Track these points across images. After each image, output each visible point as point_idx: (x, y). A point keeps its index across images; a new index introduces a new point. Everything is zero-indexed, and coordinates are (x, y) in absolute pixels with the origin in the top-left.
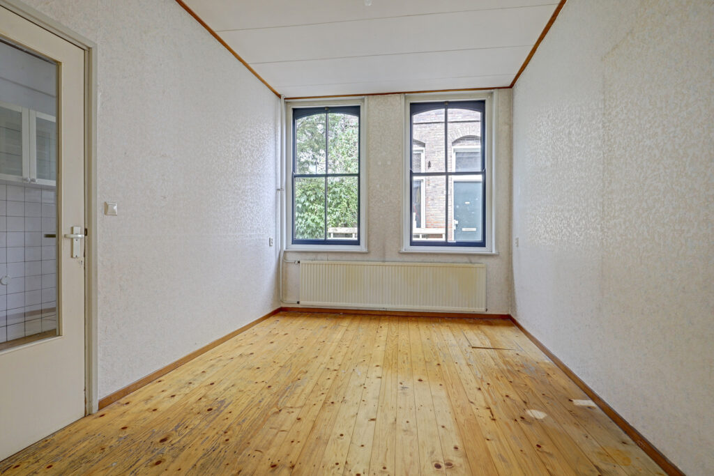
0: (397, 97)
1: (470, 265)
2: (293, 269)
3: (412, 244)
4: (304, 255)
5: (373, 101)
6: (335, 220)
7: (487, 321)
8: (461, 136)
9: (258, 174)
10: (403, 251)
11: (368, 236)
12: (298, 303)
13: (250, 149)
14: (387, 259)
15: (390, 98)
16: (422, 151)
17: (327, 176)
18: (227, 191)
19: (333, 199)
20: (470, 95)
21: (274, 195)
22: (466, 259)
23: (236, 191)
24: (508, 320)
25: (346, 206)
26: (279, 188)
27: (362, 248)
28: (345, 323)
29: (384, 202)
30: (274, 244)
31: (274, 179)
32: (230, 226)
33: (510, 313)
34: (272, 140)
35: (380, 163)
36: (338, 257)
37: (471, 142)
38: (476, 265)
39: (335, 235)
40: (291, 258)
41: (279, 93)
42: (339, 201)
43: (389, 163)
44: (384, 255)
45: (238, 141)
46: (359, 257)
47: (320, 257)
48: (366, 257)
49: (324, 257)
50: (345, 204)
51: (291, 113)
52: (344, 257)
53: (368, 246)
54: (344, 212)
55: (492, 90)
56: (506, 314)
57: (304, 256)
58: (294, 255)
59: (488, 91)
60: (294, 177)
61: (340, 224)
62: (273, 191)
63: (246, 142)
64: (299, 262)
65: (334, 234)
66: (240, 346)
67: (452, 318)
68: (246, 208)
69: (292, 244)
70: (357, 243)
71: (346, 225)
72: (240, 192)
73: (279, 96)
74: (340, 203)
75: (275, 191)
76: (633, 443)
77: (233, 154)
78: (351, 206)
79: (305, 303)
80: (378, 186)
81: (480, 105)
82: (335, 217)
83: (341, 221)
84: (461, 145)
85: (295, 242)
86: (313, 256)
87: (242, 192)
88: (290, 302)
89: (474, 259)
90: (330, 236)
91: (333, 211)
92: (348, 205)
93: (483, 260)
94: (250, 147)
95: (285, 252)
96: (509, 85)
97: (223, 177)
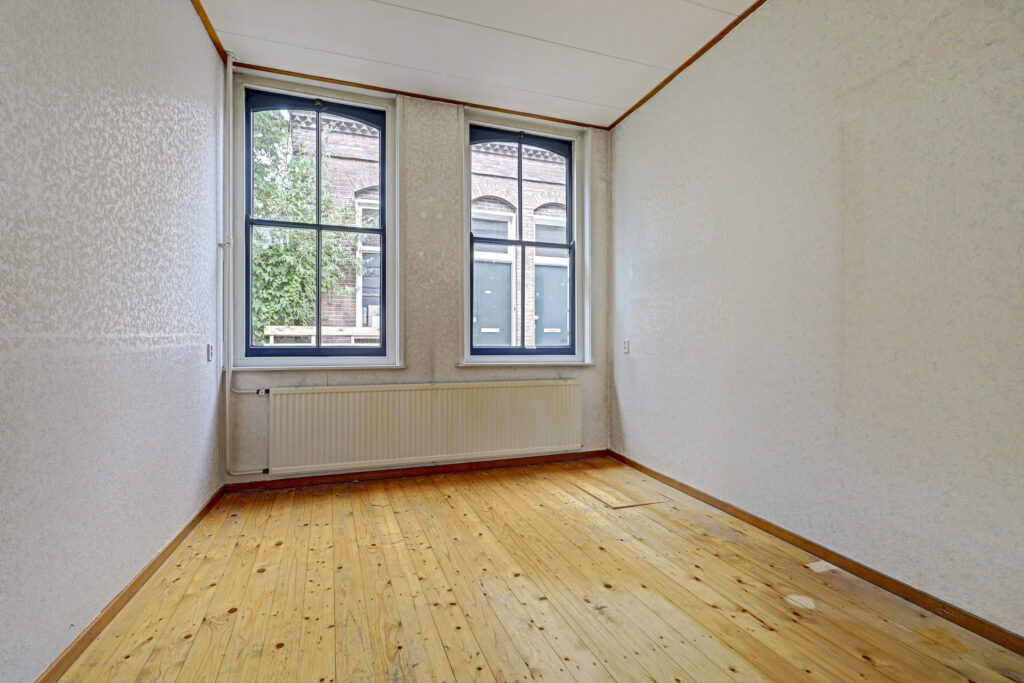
0: (453, 108)
1: (561, 382)
2: (252, 407)
3: (475, 351)
4: (277, 376)
5: (411, 108)
6: (277, 312)
7: (588, 464)
8: (481, 195)
9: (190, 206)
11: (405, 339)
12: (266, 471)
13: (176, 147)
14: (437, 379)
15: (443, 108)
18: (138, 232)
19: (275, 276)
20: (556, 130)
21: (214, 256)
22: (553, 373)
23: (153, 236)
24: (610, 458)
25: (300, 289)
26: (221, 242)
28: (379, 499)
29: (432, 281)
30: (213, 359)
31: (214, 222)
32: (142, 315)
33: (609, 447)
34: (211, 139)
35: (424, 215)
36: (346, 378)
37: (492, 205)
38: (569, 382)
39: (277, 338)
40: (247, 384)
41: (226, 47)
42: (285, 280)
43: (439, 216)
44: (432, 371)
45: (158, 121)
46: (389, 377)
47: (310, 379)
48: (401, 377)
49: (320, 379)
50: (298, 285)
51: (243, 96)
52: (360, 378)
53: (405, 356)
54: (296, 298)
55: (585, 128)
56: (604, 448)
57: (277, 379)
58: (256, 377)
59: (580, 128)
60: (250, 223)
61: (287, 320)
62: (212, 246)
63: (171, 130)
64: (267, 391)
65: (275, 337)
66: (184, 597)
67: (538, 464)
68: (171, 277)
69: (246, 356)
71: (298, 323)
72: (161, 238)
73: (223, 55)
74: (287, 284)
75: (215, 246)
76: (933, 614)
77: (148, 147)
78: (307, 288)
79: (280, 470)
80: (421, 254)
81: (564, 148)
82: (278, 307)
83: (288, 315)
84: (480, 208)
85: (251, 352)
86: (297, 379)
87: (164, 242)
88: (248, 470)
89: (565, 373)
90: (268, 341)
91: (274, 297)
92: (303, 286)
93: (576, 374)
94: (177, 143)
95: (234, 373)
96: (607, 125)
97: (129, 197)
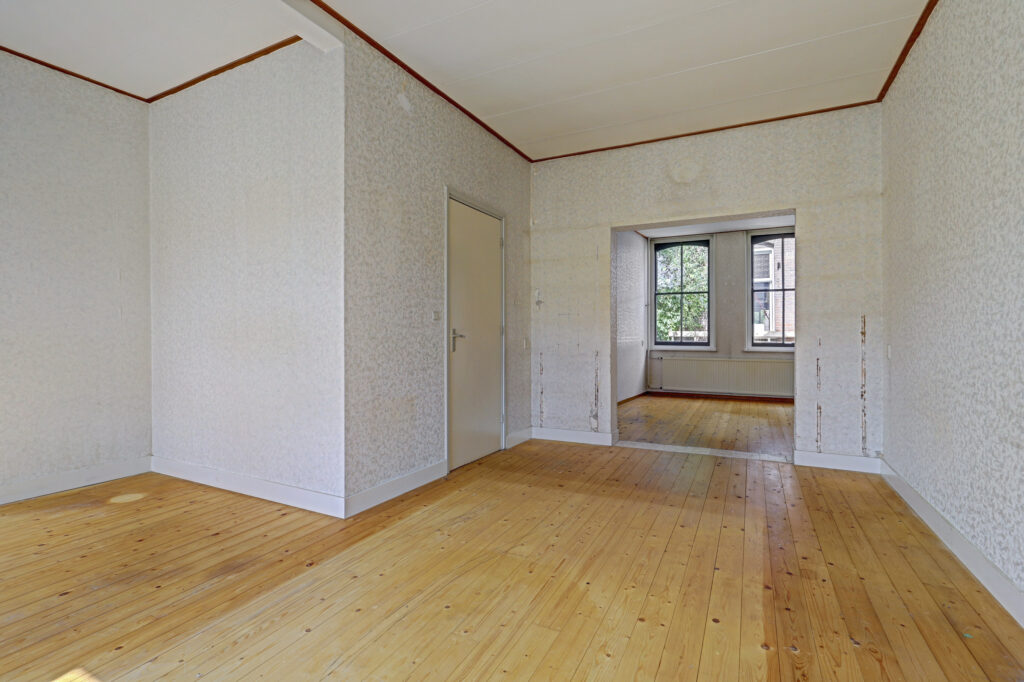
0: (741, 234)
2: (657, 364)
3: (754, 345)
4: (665, 352)
5: (720, 237)
10: (746, 349)
11: (717, 339)
12: (662, 387)
14: (732, 356)
15: (735, 235)
16: (771, 251)
17: (682, 293)
26: (646, 304)
27: (712, 347)
29: (730, 313)
30: (643, 346)
36: (692, 355)
40: (655, 355)
43: (733, 284)
44: (730, 353)
46: (709, 355)
47: (678, 354)
48: (715, 355)
49: (681, 354)
51: (652, 247)
52: (697, 355)
53: (717, 346)
57: (665, 354)
58: (658, 353)
64: (662, 358)
69: (655, 345)
70: (708, 344)
73: (646, 238)
75: (644, 306)
79: (666, 388)
80: (725, 301)
85: (657, 343)
86: (672, 354)
88: (655, 386)
95: (651, 351)
